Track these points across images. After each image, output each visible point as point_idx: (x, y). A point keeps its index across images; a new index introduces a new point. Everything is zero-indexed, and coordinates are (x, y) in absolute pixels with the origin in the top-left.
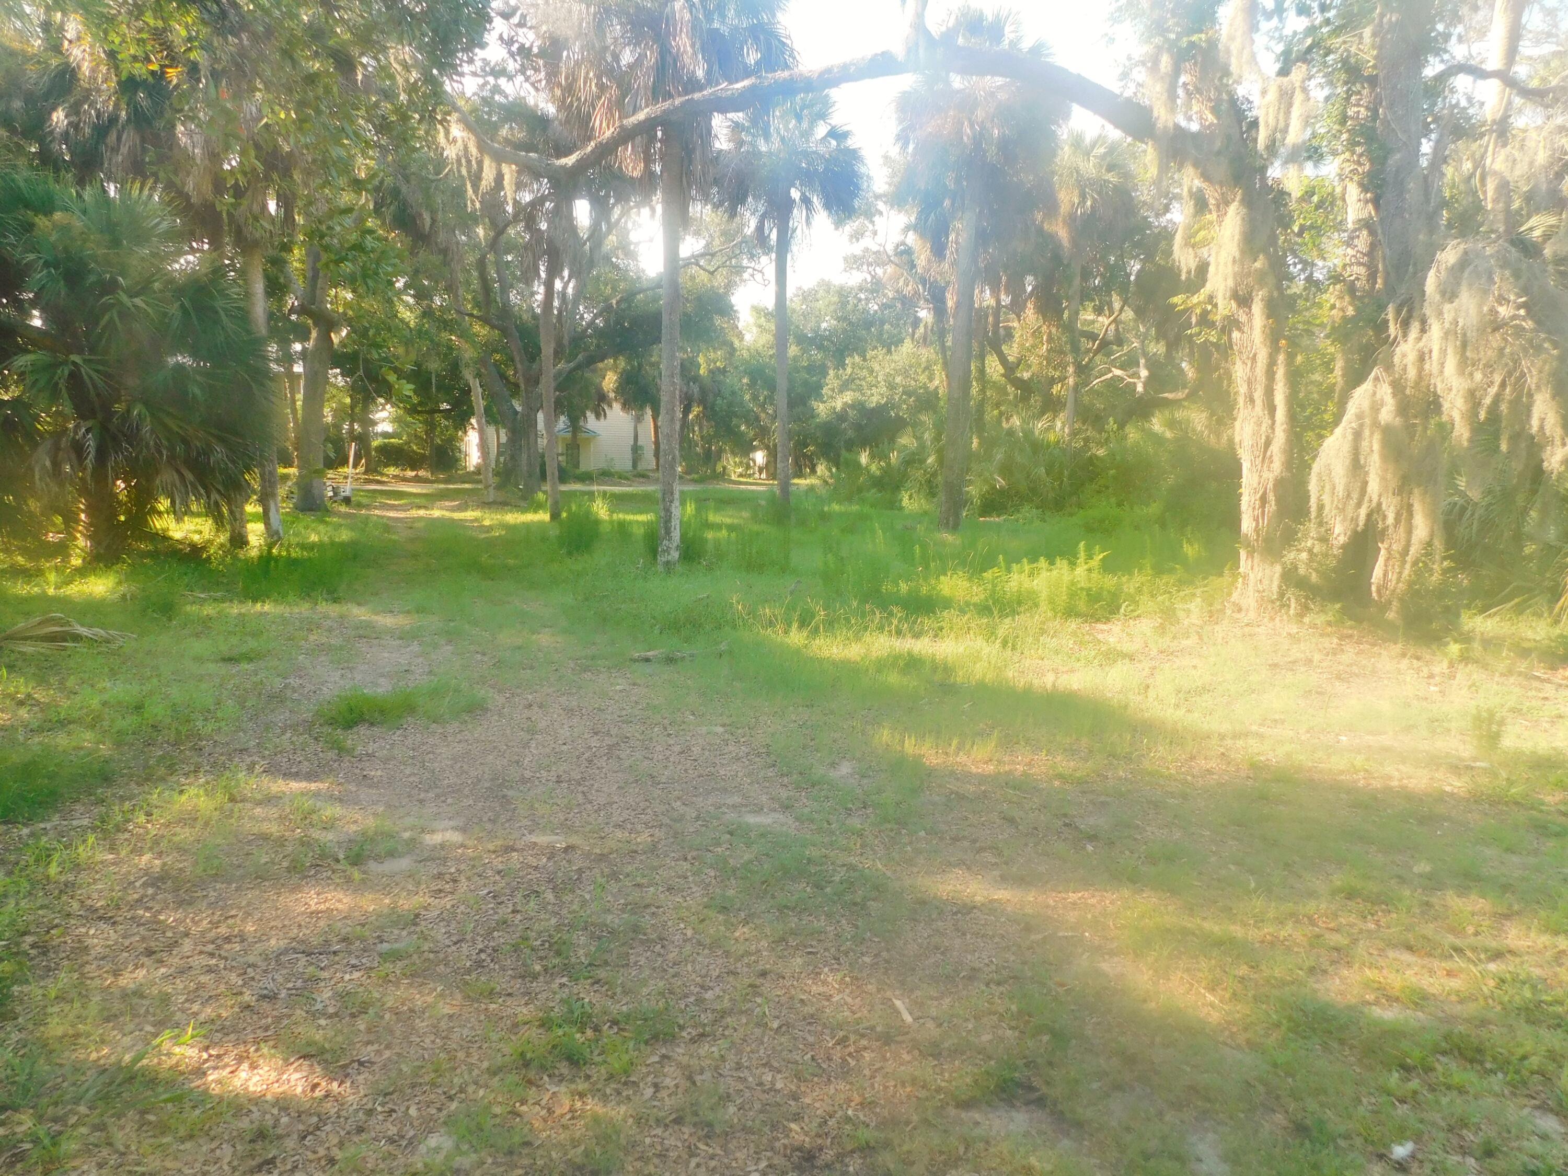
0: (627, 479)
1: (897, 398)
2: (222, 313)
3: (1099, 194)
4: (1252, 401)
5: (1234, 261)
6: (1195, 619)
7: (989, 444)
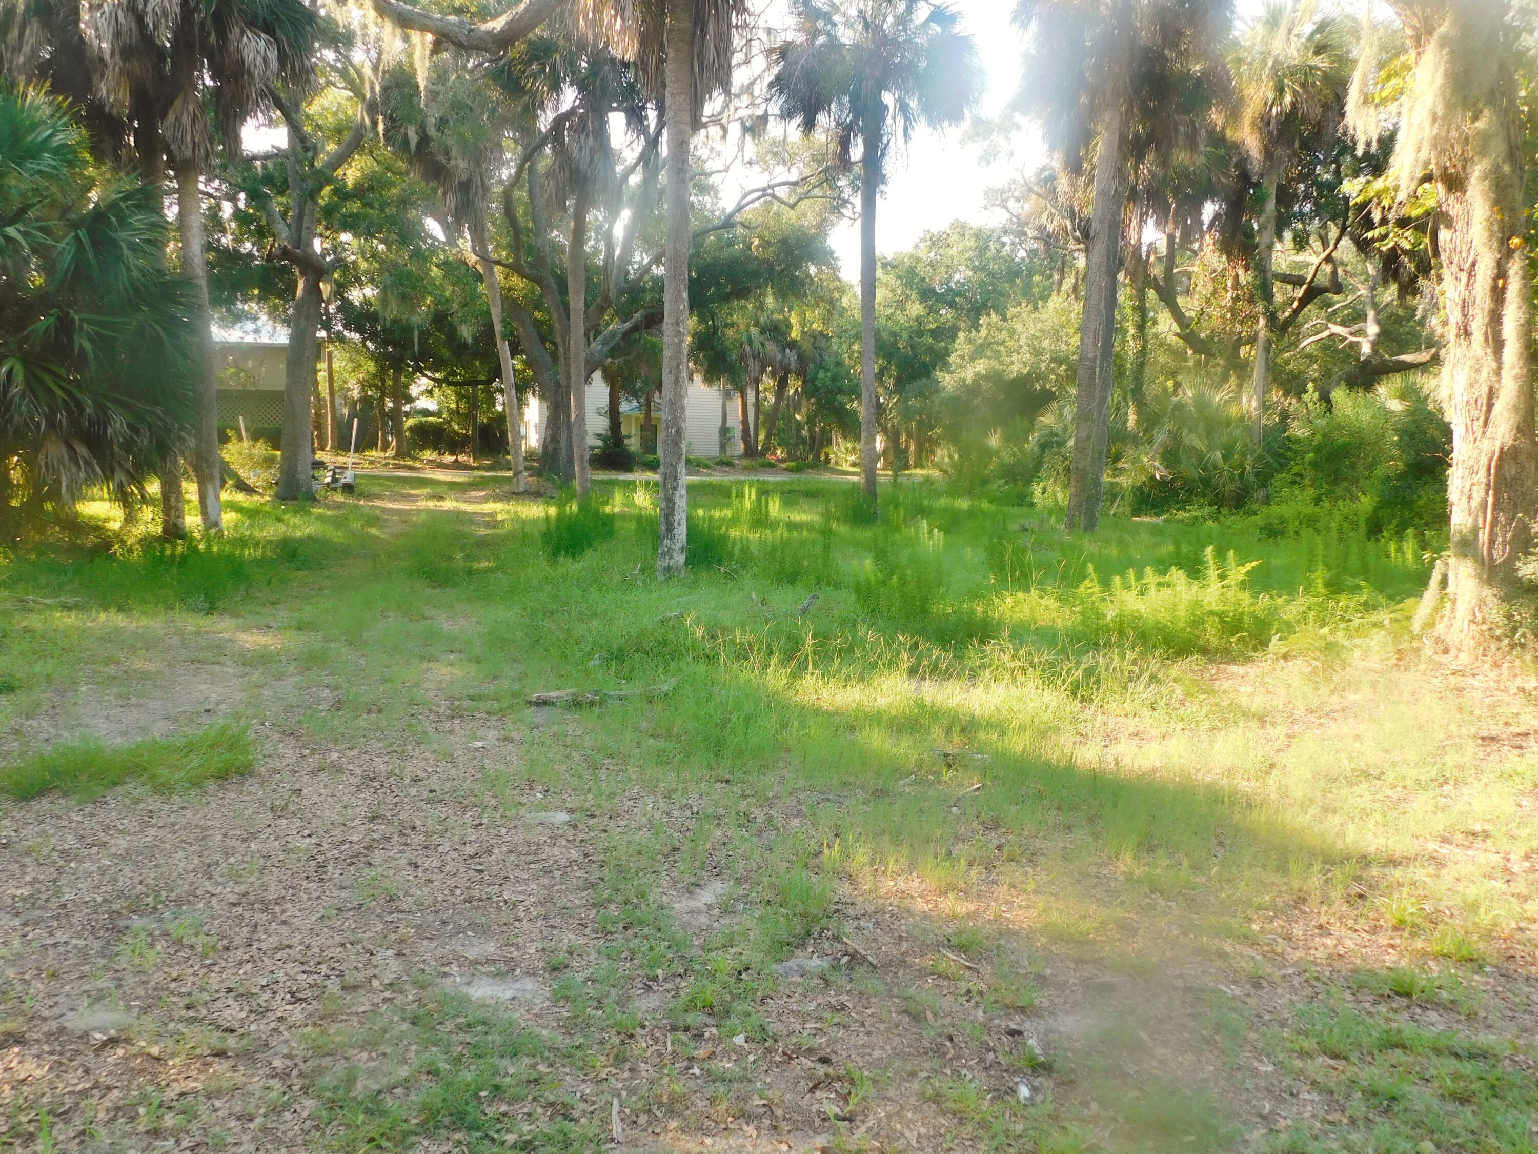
0: (706, 466)
1: (1043, 366)
2: (124, 246)
3: (1303, 85)
4: (1467, 334)
5: (1434, 118)
6: (1374, 663)
7: (1150, 421)
